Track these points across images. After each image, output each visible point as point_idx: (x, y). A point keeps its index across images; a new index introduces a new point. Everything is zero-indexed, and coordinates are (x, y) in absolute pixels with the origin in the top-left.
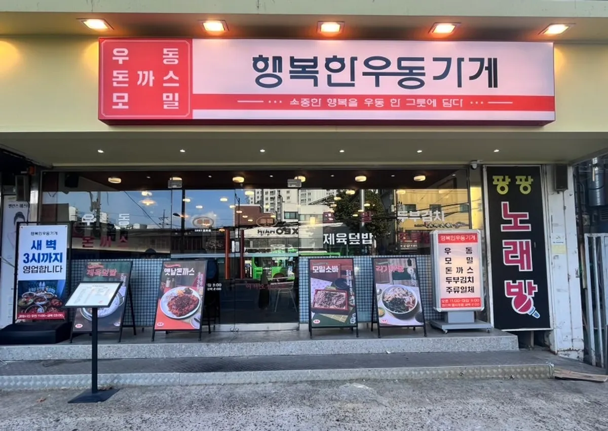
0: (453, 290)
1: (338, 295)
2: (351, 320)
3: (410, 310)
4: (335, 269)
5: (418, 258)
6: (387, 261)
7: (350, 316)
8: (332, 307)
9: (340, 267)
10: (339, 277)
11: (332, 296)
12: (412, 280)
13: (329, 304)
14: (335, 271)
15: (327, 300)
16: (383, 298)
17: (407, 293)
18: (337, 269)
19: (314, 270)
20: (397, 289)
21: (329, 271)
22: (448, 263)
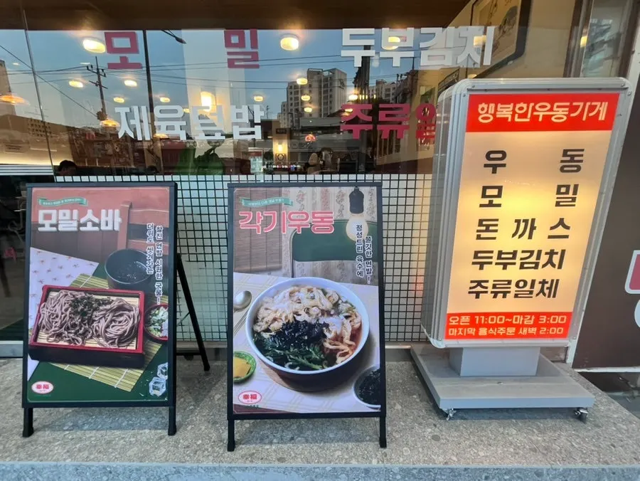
0: (490, 289)
1: (115, 305)
2: (151, 384)
3: (341, 362)
4: (111, 220)
5: (386, 184)
6: (280, 194)
7: (150, 371)
8: (92, 343)
9: (127, 214)
10: (121, 246)
11: (96, 309)
12: (357, 263)
13: (86, 331)
14: (110, 228)
15: (77, 320)
16: (255, 320)
17: (336, 305)
18: (118, 220)
19: (41, 221)
20: (304, 290)
21: (89, 228)
22: (491, 204)
